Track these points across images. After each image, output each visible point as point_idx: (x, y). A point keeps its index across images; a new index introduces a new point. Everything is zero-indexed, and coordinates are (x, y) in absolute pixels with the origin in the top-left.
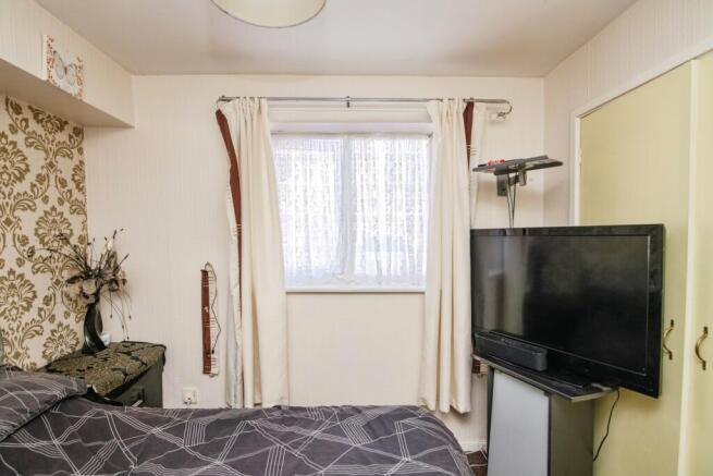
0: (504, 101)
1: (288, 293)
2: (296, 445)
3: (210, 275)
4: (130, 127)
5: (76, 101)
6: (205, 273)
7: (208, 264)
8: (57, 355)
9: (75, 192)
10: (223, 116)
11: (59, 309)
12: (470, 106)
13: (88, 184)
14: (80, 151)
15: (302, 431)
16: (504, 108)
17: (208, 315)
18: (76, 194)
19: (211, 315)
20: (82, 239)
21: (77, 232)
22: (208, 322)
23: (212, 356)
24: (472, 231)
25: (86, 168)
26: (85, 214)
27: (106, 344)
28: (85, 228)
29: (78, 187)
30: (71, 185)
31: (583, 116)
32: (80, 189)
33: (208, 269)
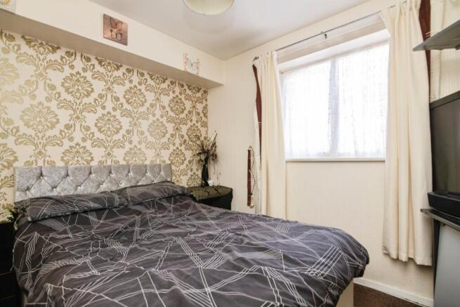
1: (287, 162)
3: (251, 152)
4: (222, 85)
5: (197, 77)
6: (249, 151)
7: (250, 147)
8: (192, 186)
9: (203, 118)
10: (255, 67)
11: (195, 167)
13: (209, 115)
14: (206, 100)
18: (204, 119)
19: (251, 174)
20: (205, 138)
21: (204, 135)
22: (250, 178)
23: (251, 196)
25: (208, 107)
26: (207, 127)
27: (210, 185)
28: (207, 133)
29: (204, 115)
30: (202, 115)
32: (206, 116)
33: (250, 149)
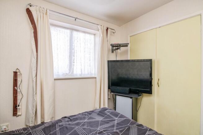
0: (114, 30)
2: (83, 125)
3: (18, 73)
7: (17, 69)
10: (30, 11)
12: (107, 29)
15: (81, 121)
16: (114, 31)
17: (17, 90)
19: (18, 90)
22: (17, 93)
23: (18, 108)
24: (108, 61)
31: (130, 36)
33: (17, 71)
